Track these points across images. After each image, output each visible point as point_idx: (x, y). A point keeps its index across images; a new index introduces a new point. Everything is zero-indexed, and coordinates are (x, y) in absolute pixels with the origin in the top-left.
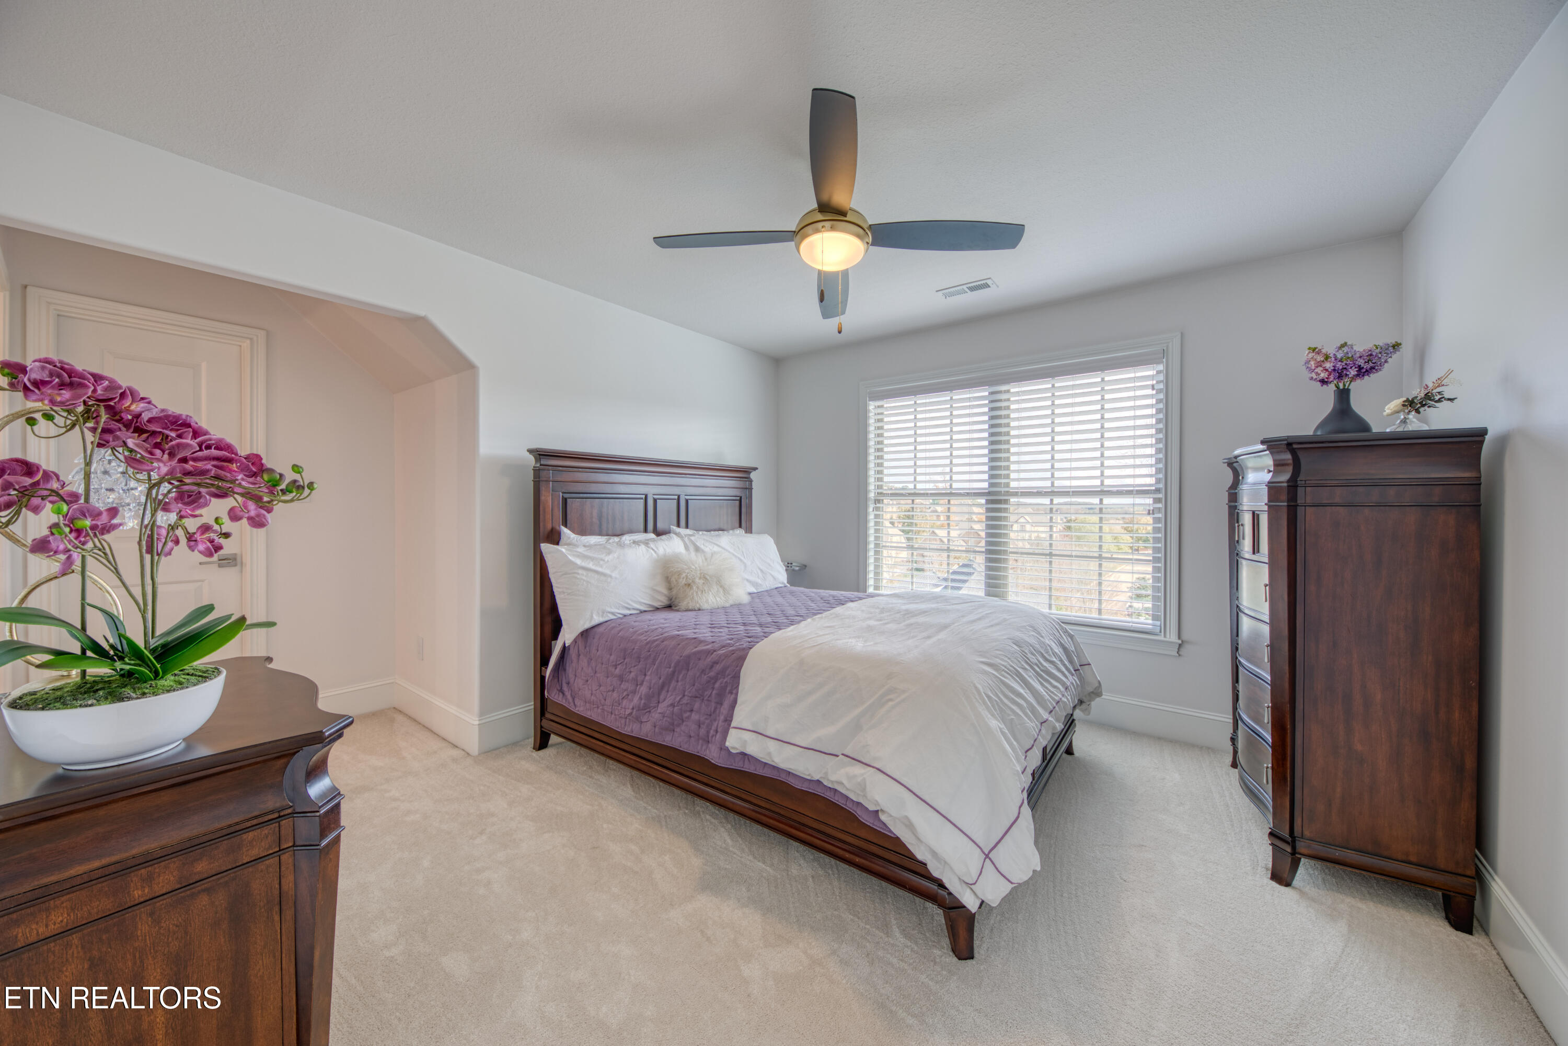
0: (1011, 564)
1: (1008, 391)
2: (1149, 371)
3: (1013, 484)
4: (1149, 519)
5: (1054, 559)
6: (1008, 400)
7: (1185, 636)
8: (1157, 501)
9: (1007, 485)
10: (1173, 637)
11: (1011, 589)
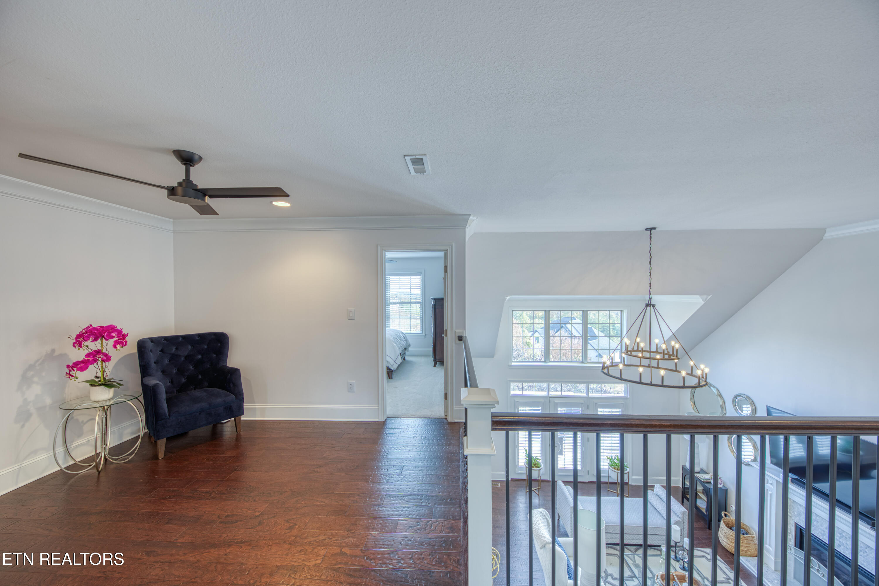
0: (391, 321)
1: (389, 278)
2: (420, 277)
3: (391, 301)
4: (419, 309)
5: (401, 319)
6: (389, 280)
7: (426, 334)
8: (421, 305)
9: (390, 301)
10: (424, 334)
11: (391, 325)
